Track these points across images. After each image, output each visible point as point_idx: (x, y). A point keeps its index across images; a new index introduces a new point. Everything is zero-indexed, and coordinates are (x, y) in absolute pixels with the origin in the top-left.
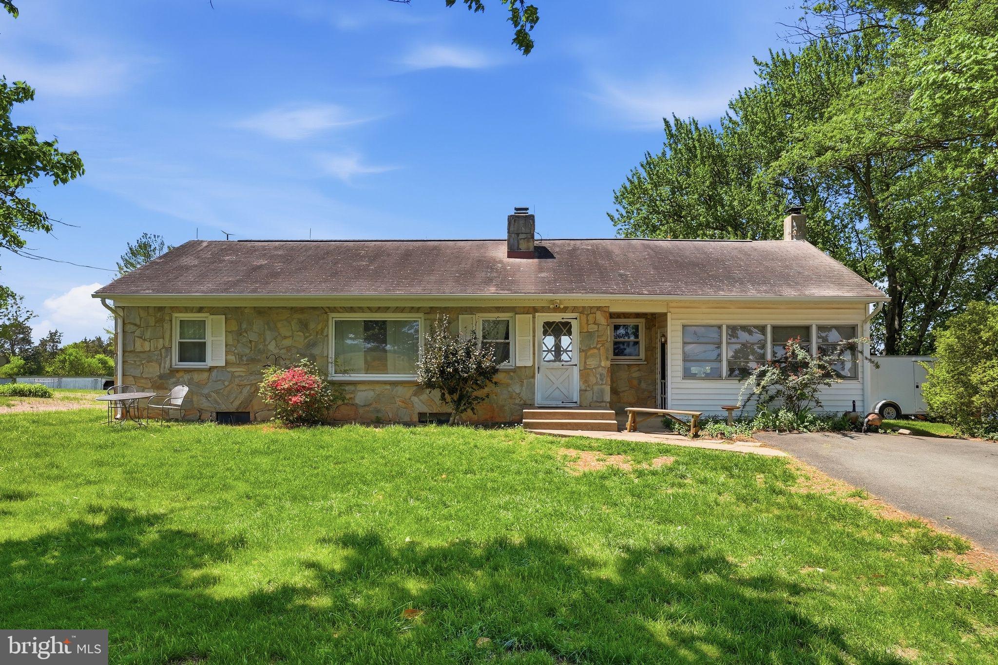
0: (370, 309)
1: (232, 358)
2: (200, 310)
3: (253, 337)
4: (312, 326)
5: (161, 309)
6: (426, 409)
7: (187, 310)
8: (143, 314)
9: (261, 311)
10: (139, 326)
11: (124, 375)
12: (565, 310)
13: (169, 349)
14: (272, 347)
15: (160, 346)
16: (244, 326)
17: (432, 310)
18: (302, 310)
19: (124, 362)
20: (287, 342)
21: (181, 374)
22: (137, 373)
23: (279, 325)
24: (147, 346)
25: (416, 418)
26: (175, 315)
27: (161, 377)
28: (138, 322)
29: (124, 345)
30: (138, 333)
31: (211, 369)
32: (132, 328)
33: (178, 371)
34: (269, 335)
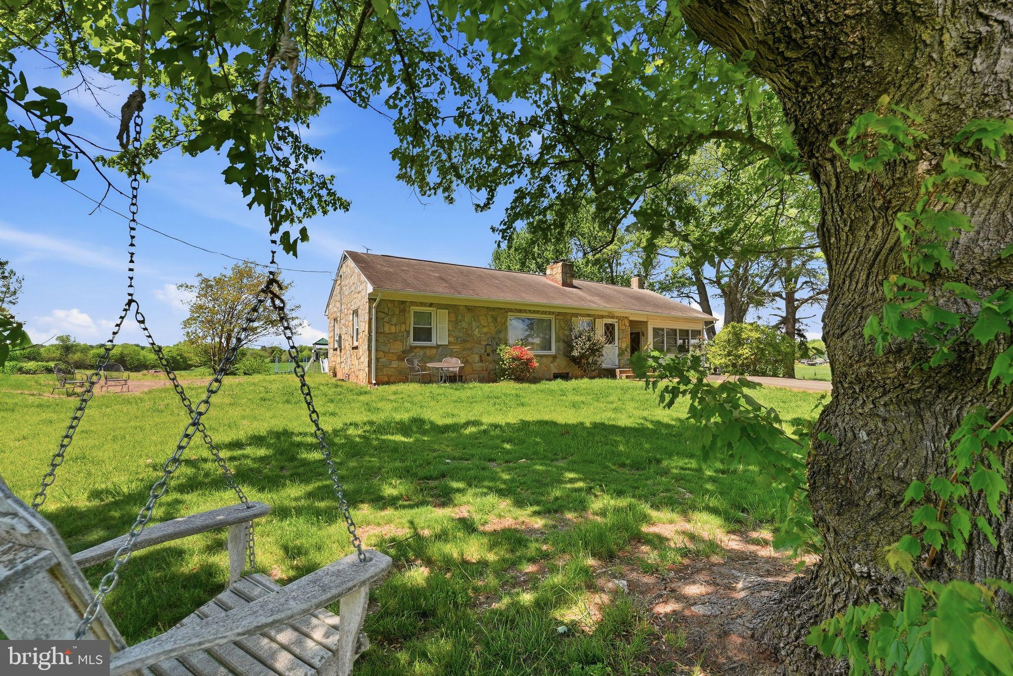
0: (530, 311)
1: (452, 339)
2: (431, 305)
3: (464, 325)
4: (499, 320)
5: (403, 302)
6: (556, 371)
7: (422, 304)
8: (390, 305)
9: (470, 309)
10: (387, 314)
11: (376, 351)
12: (613, 317)
13: (408, 332)
14: (476, 332)
15: (403, 329)
16: (459, 318)
17: (559, 314)
18: (494, 309)
19: (377, 340)
20: (485, 330)
21: (418, 350)
22: (386, 349)
23: (481, 318)
24: (393, 329)
25: (552, 377)
26: (413, 308)
27: (404, 352)
28: (386, 311)
29: (377, 328)
30: (386, 319)
31: (438, 346)
32: (383, 315)
33: (416, 347)
34: (474, 324)
